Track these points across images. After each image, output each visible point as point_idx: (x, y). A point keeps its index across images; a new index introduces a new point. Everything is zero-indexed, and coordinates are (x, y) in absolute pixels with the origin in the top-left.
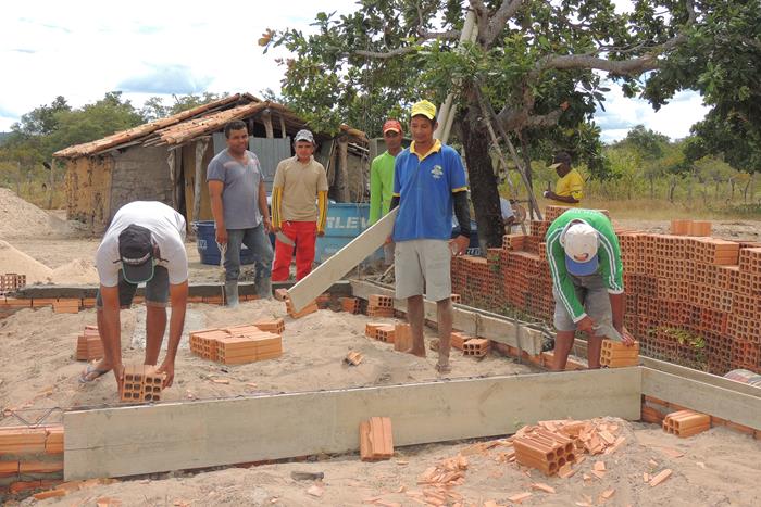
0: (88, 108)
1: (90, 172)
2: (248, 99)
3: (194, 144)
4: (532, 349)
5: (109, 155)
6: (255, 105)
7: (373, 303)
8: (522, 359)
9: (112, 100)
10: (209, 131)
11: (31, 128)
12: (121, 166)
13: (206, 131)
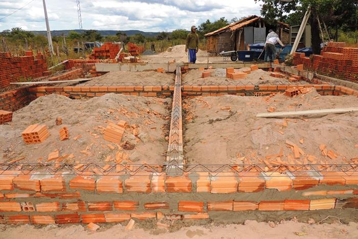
0: (216, 23)
1: (213, 40)
2: (255, 17)
3: (239, 30)
4: (310, 78)
5: (217, 34)
6: (256, 18)
7: (275, 69)
8: (308, 81)
9: (222, 20)
10: (243, 27)
11: (201, 29)
12: (220, 37)
13: (242, 27)
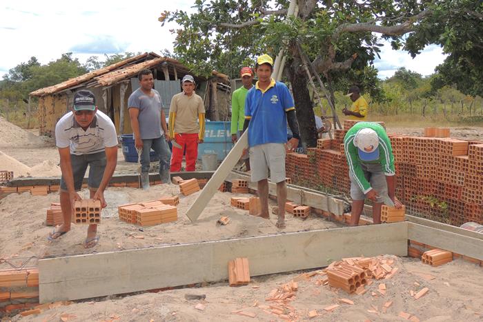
0: (52, 64)
1: (53, 105)
2: (153, 56)
3: (119, 85)
4: (337, 212)
5: (65, 94)
6: (157, 59)
7: (235, 185)
8: (331, 218)
9: (66, 58)
10: (129, 77)
11: (16, 77)
13: (127, 77)
